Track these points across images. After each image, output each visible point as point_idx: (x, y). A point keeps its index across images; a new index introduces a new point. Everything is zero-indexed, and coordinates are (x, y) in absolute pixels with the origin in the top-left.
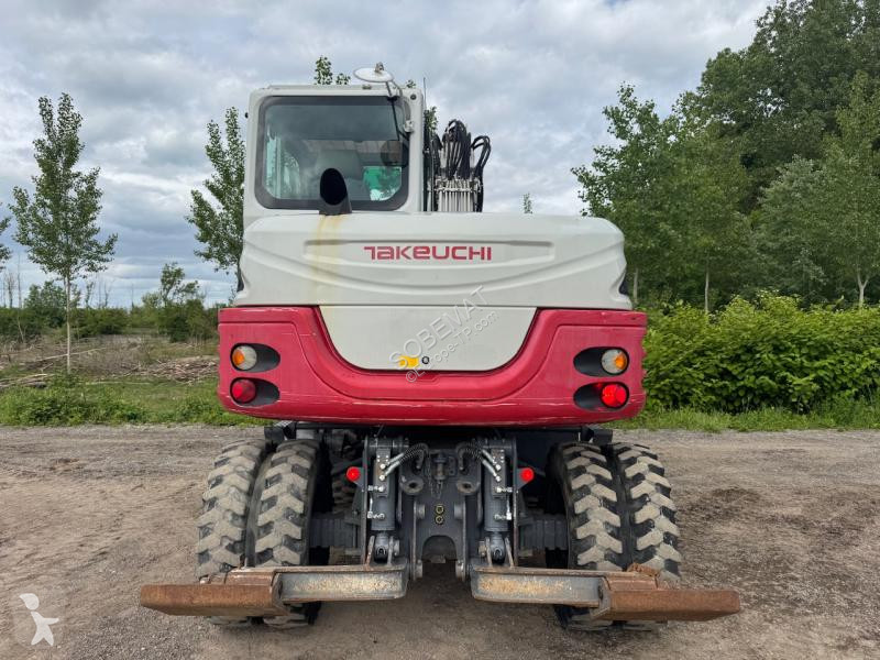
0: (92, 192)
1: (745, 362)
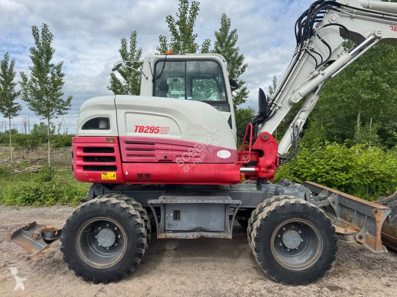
0: (60, 74)
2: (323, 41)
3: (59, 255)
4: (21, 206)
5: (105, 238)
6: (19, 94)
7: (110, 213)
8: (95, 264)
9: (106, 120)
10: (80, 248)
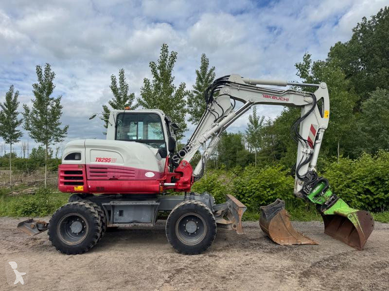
0: (58, 107)
1: (378, 185)
2: (218, 105)
3: (48, 242)
4: (21, 217)
5: (76, 227)
6: (21, 121)
7: (78, 211)
8: (68, 242)
9: (79, 154)
10: (59, 232)
